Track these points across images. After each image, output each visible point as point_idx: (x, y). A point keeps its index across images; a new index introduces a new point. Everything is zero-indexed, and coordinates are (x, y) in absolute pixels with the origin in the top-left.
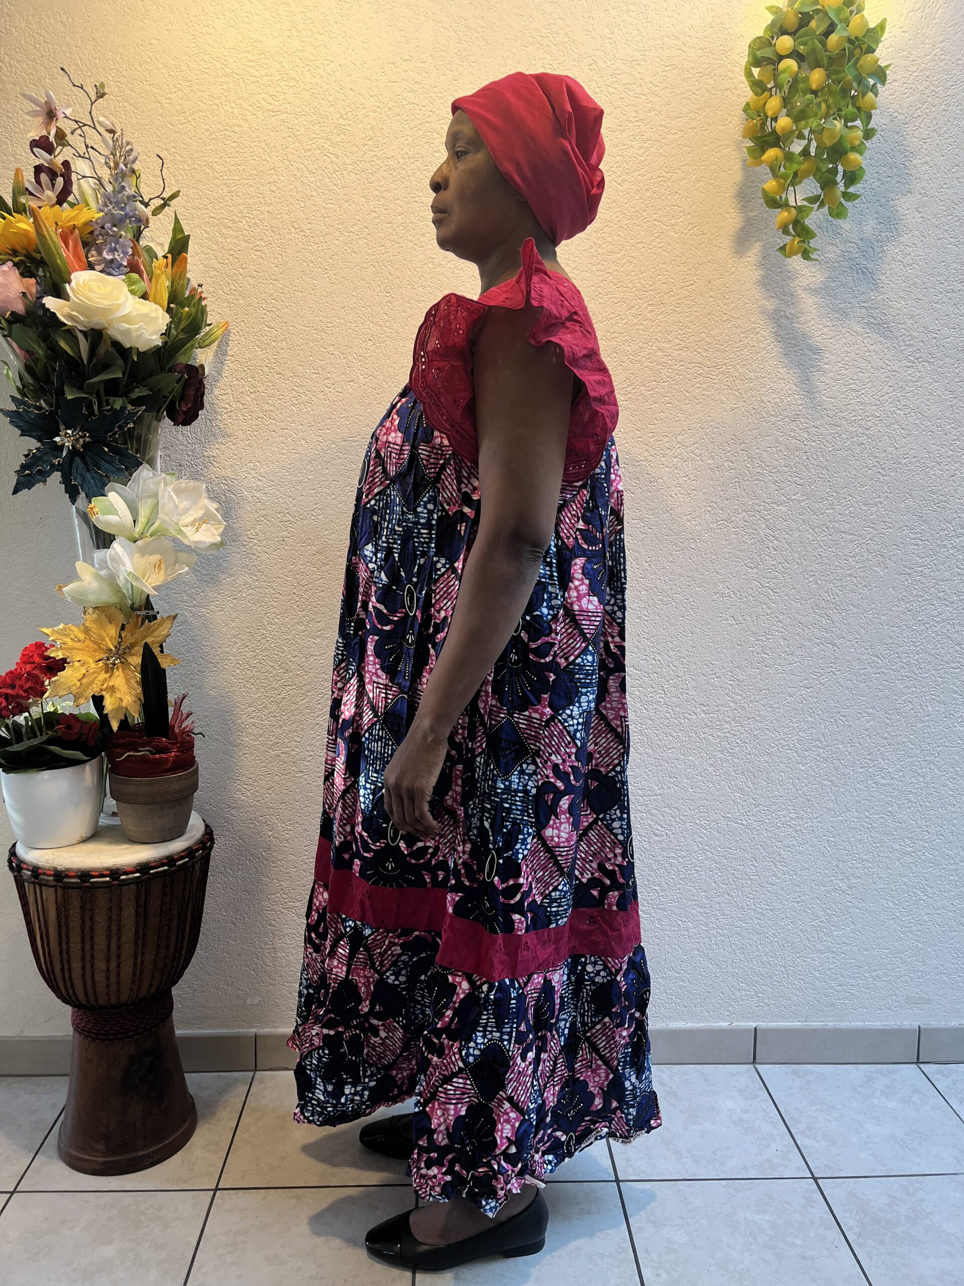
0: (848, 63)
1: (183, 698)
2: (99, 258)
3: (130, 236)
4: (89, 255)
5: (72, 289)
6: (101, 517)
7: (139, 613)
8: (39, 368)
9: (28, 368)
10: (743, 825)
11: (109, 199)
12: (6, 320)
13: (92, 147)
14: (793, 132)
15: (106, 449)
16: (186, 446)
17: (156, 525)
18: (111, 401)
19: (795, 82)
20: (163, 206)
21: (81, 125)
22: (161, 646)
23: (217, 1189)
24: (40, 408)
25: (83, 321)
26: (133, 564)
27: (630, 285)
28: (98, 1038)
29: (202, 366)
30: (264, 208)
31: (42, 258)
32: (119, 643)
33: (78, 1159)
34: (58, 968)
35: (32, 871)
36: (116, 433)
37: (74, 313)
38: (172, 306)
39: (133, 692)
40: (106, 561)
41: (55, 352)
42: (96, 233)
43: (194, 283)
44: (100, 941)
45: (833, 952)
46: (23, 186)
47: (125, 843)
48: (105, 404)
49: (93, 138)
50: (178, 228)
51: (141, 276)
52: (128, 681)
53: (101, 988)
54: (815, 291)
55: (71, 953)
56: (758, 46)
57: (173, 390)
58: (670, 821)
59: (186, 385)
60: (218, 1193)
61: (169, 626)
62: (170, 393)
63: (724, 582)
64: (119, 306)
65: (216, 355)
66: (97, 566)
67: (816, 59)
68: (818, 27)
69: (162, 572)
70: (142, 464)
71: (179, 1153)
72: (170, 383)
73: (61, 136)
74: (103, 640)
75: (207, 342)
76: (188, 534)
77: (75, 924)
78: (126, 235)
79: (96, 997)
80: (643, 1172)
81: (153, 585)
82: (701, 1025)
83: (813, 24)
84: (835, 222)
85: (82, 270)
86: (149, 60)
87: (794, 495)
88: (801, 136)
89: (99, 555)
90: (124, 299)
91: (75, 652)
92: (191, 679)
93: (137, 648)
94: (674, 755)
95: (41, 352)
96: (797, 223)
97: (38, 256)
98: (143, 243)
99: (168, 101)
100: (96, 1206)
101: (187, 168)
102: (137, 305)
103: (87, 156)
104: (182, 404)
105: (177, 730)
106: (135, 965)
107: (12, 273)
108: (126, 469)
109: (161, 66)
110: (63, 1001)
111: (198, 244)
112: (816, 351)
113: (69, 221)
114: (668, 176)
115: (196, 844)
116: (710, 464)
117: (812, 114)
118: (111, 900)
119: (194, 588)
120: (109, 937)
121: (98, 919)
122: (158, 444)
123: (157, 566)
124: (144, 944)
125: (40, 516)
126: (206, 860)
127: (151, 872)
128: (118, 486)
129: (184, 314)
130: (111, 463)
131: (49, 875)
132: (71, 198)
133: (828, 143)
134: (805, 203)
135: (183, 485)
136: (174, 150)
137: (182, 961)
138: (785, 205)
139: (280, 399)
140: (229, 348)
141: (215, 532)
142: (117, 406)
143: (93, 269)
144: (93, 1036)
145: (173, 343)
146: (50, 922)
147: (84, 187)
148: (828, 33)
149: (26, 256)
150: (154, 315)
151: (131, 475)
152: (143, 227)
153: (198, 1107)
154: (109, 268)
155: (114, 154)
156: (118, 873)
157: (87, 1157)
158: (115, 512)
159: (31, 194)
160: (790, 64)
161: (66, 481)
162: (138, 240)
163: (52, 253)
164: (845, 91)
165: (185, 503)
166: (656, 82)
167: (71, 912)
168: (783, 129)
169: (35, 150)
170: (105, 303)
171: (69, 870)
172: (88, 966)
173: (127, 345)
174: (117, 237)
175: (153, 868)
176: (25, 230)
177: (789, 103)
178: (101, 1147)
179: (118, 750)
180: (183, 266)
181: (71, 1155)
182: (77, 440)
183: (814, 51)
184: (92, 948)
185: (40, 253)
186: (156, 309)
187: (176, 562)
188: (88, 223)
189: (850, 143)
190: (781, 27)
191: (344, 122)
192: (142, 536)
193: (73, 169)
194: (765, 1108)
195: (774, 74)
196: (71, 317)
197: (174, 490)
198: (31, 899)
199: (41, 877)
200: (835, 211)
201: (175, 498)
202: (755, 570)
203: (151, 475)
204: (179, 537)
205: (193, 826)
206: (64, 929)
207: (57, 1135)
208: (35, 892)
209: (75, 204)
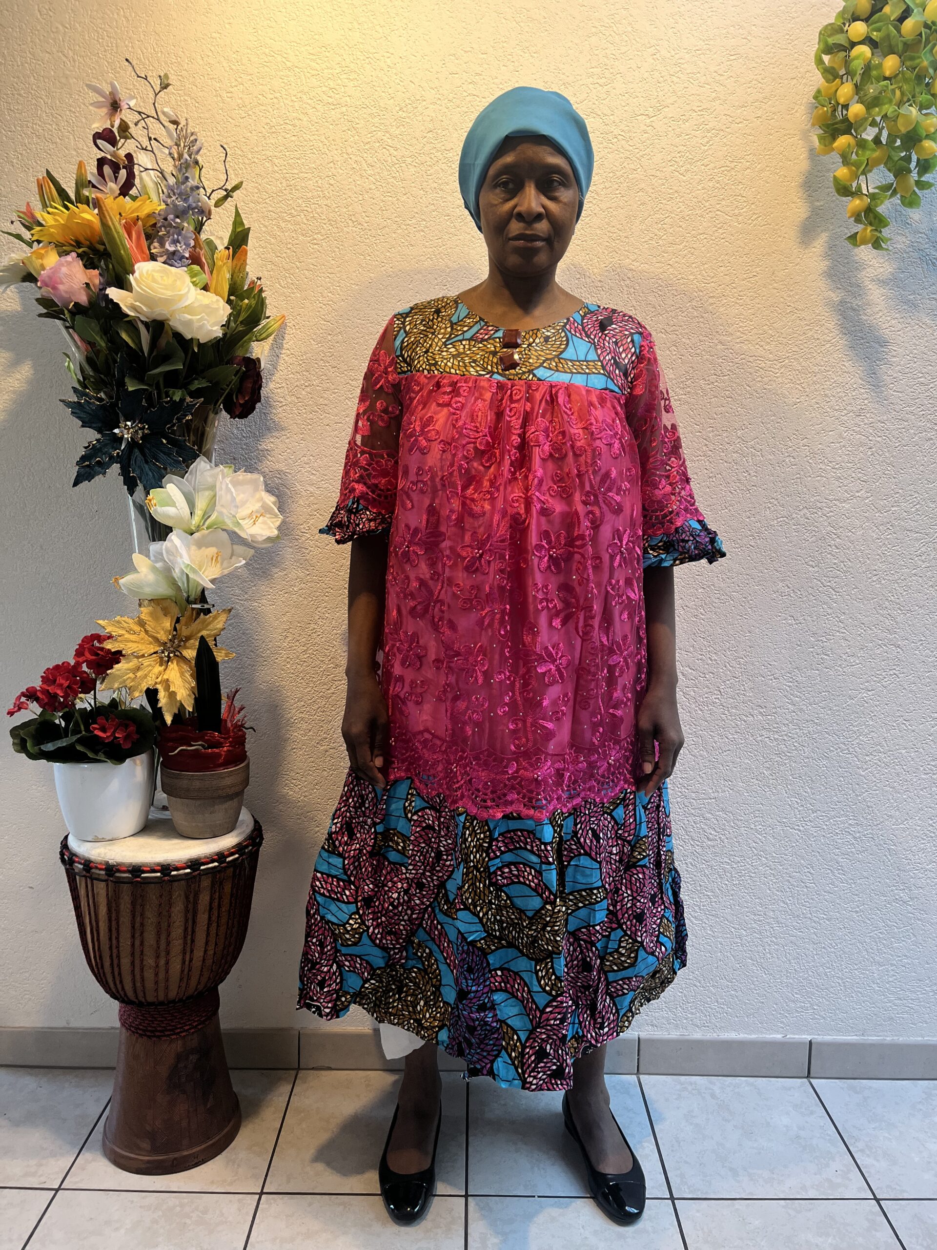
0: (925, 47)
1: (237, 691)
2: (162, 250)
3: (192, 228)
4: (152, 247)
5: (136, 279)
6: (160, 509)
7: (194, 606)
8: (100, 362)
9: (89, 360)
10: (800, 830)
11: (173, 191)
12: (69, 311)
13: (155, 139)
14: (866, 119)
15: (164, 441)
16: (241, 440)
17: (213, 517)
18: (171, 392)
19: (868, 68)
20: (226, 197)
21: (144, 116)
22: (215, 640)
23: (262, 1193)
24: (100, 400)
25: (146, 312)
26: (190, 556)
27: (692, 277)
28: (145, 1035)
29: (258, 360)
30: (322, 202)
31: (105, 249)
32: (174, 636)
33: (123, 1157)
34: (107, 964)
35: (84, 864)
36: (174, 425)
37: (137, 304)
38: (232, 298)
39: (187, 686)
40: (162, 554)
41: (115, 343)
42: (158, 225)
43: (252, 276)
44: (150, 937)
45: (892, 965)
46: (86, 178)
47: (176, 838)
48: (164, 396)
49: (156, 130)
50: (238, 220)
51: (202, 268)
52: (182, 674)
53: (150, 985)
54: (882, 283)
55: (121, 949)
56: (829, 33)
57: (230, 383)
58: (724, 824)
59: (244, 377)
60: (264, 1196)
61: (224, 619)
62: (228, 386)
63: (783, 580)
64: (181, 297)
65: (272, 348)
66: (152, 558)
67: (890, 46)
68: (892, 12)
69: (219, 565)
70: (199, 456)
71: (224, 1153)
72: (229, 374)
73: (124, 128)
74: (158, 633)
75: (264, 335)
76: (245, 527)
77: (125, 919)
78: (188, 226)
79: (144, 993)
80: (699, 1190)
81: (210, 578)
82: (753, 1036)
83: (887, 9)
84: (904, 212)
85: (144, 260)
86: (210, 54)
87: (858, 492)
88: (874, 124)
89: (154, 547)
90: (186, 290)
91: (130, 645)
92: (242, 673)
93: (192, 641)
94: (729, 758)
95: (103, 344)
96: (869, 211)
97: (101, 248)
98: (203, 236)
99: (229, 95)
100: (141, 1207)
101: (247, 161)
102: (198, 297)
103: (149, 148)
104: (240, 397)
105: (229, 725)
106: (184, 962)
107: (75, 264)
108: (184, 461)
109: (222, 59)
110: (111, 996)
111: (257, 238)
112: (883, 343)
113: (133, 212)
114: (733, 165)
115: (245, 840)
116: (770, 460)
117: (886, 101)
118: (161, 896)
119: (246, 582)
120: (158, 934)
121: (148, 914)
122: (214, 437)
123: (215, 559)
124: (193, 941)
125: (96, 508)
126: (254, 857)
127: (202, 868)
128: (175, 478)
129: (244, 306)
130: (169, 455)
131: (101, 869)
132: (133, 192)
133: (903, 130)
134: (877, 191)
135: (241, 478)
136: (234, 144)
137: (229, 958)
138: (858, 193)
139: (335, 393)
140: (285, 342)
141: (272, 525)
142: (177, 398)
143: (156, 260)
144: (140, 1032)
145: (232, 335)
146: (100, 917)
147: (146, 179)
148: (902, 19)
149: (89, 248)
150: (215, 306)
151: (188, 468)
152: (205, 219)
153: (242, 1106)
154: (172, 259)
155: (178, 145)
156: (169, 869)
157: (132, 1156)
158: (173, 504)
159: (94, 186)
160: (864, 50)
161: (125, 472)
162: (199, 233)
163: (116, 244)
164: (920, 78)
165: (242, 496)
166: (720, 72)
167: (122, 907)
168: (856, 115)
169: (99, 142)
170: (168, 293)
171: (119, 864)
172: (137, 962)
173: (188, 336)
174: (179, 229)
175: (204, 864)
176: (88, 220)
177: (862, 90)
178: (146, 1145)
179: (170, 744)
180: (243, 258)
181: (115, 1152)
182: (137, 431)
183: (888, 36)
184: (142, 943)
185: (104, 244)
186: (218, 301)
187: (232, 555)
188: (150, 215)
189: (926, 131)
190: (853, 14)
191: (404, 115)
192: (198, 528)
193: (136, 162)
194: (822, 1124)
195: (846, 61)
196: (134, 308)
197: (231, 482)
198: (82, 892)
199: (93, 871)
200: (907, 201)
201: (233, 490)
202: (816, 569)
203: (208, 467)
204: (236, 530)
205: (243, 822)
206: (114, 923)
207: (102, 1130)
208: (87, 886)
209: (137, 197)
